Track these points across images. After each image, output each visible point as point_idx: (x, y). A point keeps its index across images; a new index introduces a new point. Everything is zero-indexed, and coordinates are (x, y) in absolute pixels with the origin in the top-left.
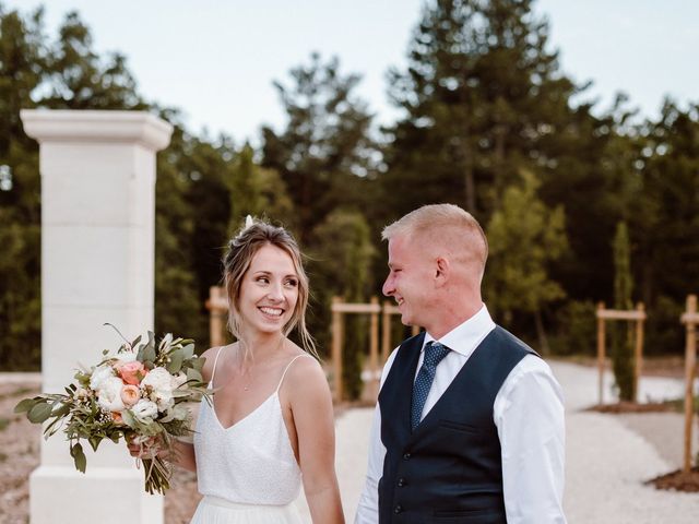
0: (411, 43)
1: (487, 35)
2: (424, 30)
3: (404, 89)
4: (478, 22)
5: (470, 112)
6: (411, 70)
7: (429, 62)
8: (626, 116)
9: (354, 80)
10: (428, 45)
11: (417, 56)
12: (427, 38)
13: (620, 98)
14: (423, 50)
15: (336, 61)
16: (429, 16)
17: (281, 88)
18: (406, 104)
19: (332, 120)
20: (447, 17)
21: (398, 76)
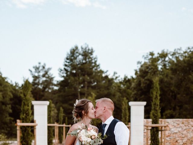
0: (64, 62)
1: (83, 60)
2: (67, 59)
3: (63, 73)
4: (80, 57)
5: (79, 78)
6: (64, 69)
7: (69, 67)
8: (117, 78)
9: (49, 69)
10: (68, 62)
11: (66, 65)
12: (68, 61)
13: (115, 73)
14: (67, 64)
15: (45, 64)
16: (68, 56)
17: (31, 71)
18: (63, 77)
19: (44, 79)
20: (73, 56)
21: (61, 70)
